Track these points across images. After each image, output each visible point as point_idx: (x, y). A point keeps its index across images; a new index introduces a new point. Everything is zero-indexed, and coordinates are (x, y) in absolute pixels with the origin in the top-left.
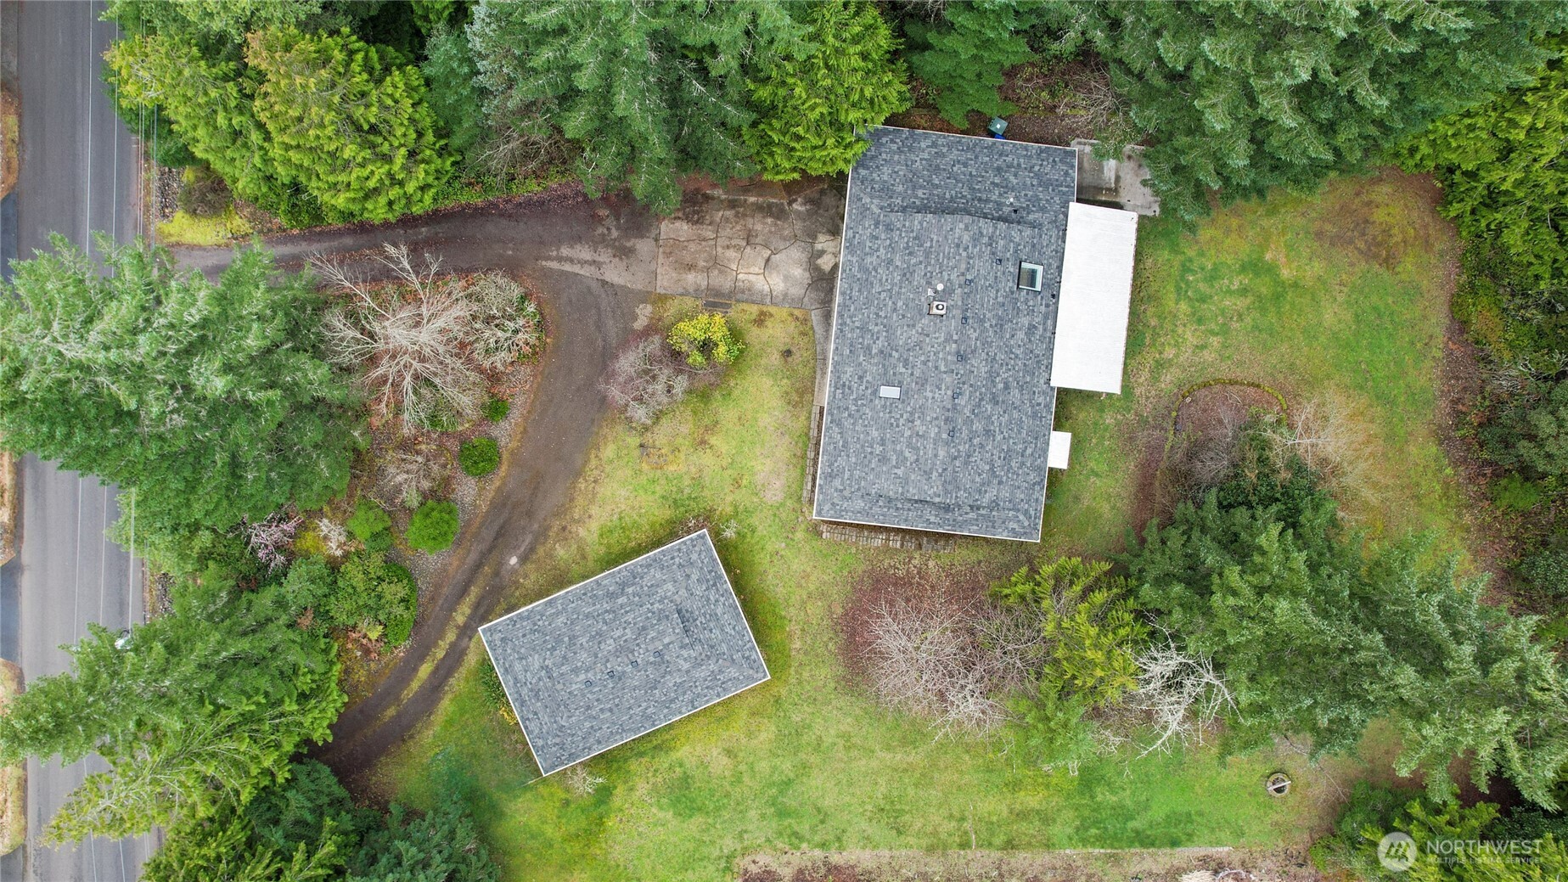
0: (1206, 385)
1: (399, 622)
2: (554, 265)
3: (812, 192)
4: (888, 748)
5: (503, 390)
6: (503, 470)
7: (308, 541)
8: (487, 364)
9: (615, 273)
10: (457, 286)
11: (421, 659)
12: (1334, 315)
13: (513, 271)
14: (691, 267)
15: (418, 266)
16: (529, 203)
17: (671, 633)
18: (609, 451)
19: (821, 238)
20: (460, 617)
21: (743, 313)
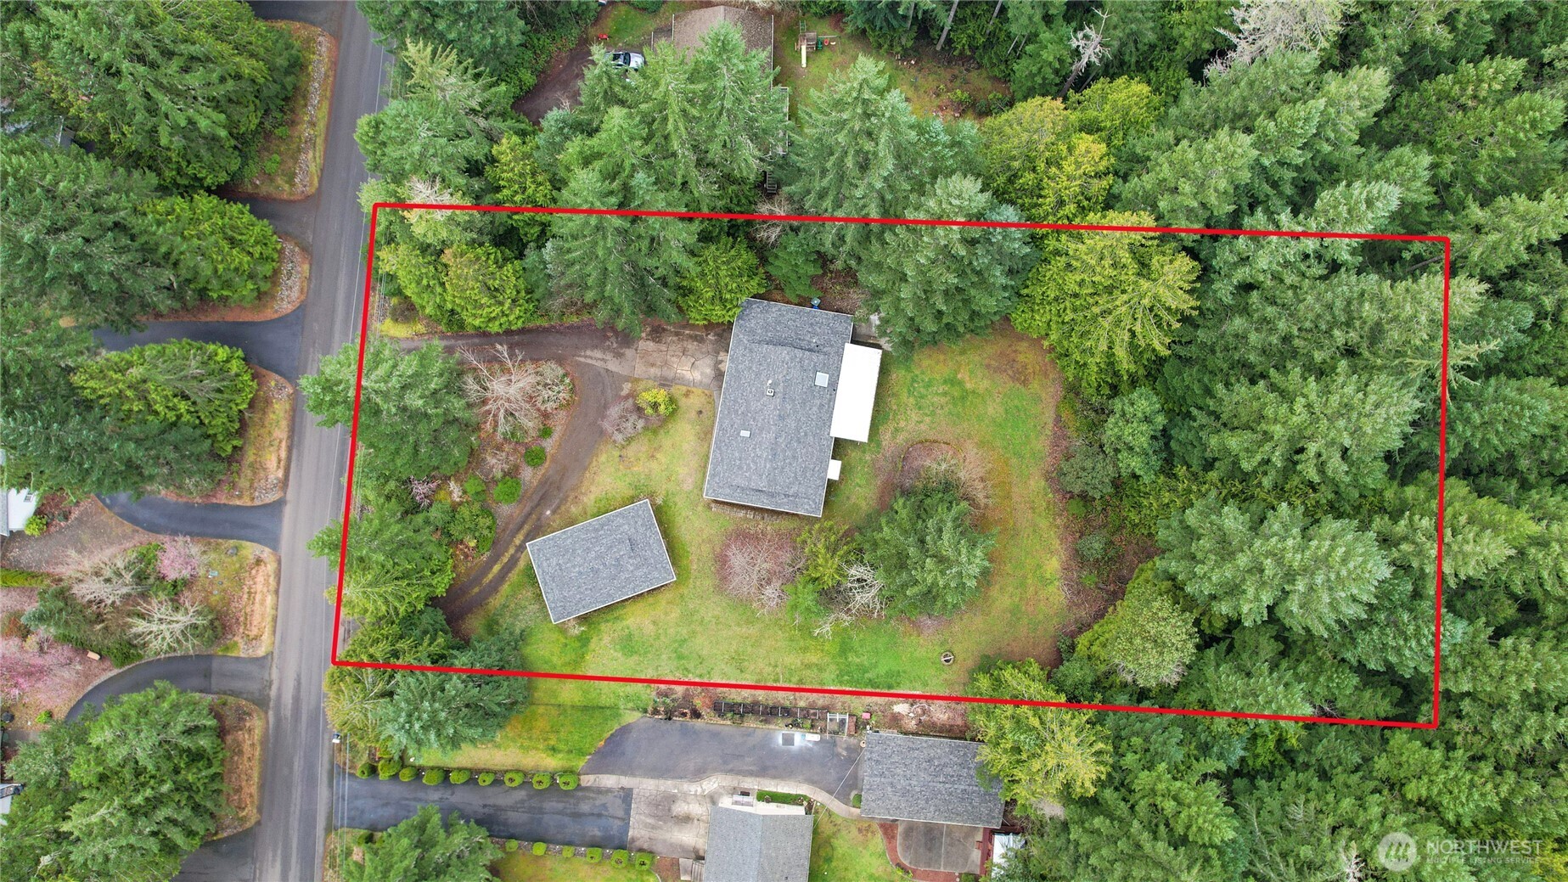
0: (921, 442)
1: (485, 538)
2: (582, 360)
3: (718, 330)
4: (739, 625)
5: (550, 422)
6: (547, 464)
7: (442, 495)
8: (543, 408)
9: (613, 365)
10: (530, 367)
11: (495, 562)
12: (993, 409)
13: (560, 361)
14: (653, 365)
15: (512, 356)
16: (571, 327)
17: (624, 549)
18: (603, 458)
19: (722, 354)
20: (517, 542)
21: (678, 391)
